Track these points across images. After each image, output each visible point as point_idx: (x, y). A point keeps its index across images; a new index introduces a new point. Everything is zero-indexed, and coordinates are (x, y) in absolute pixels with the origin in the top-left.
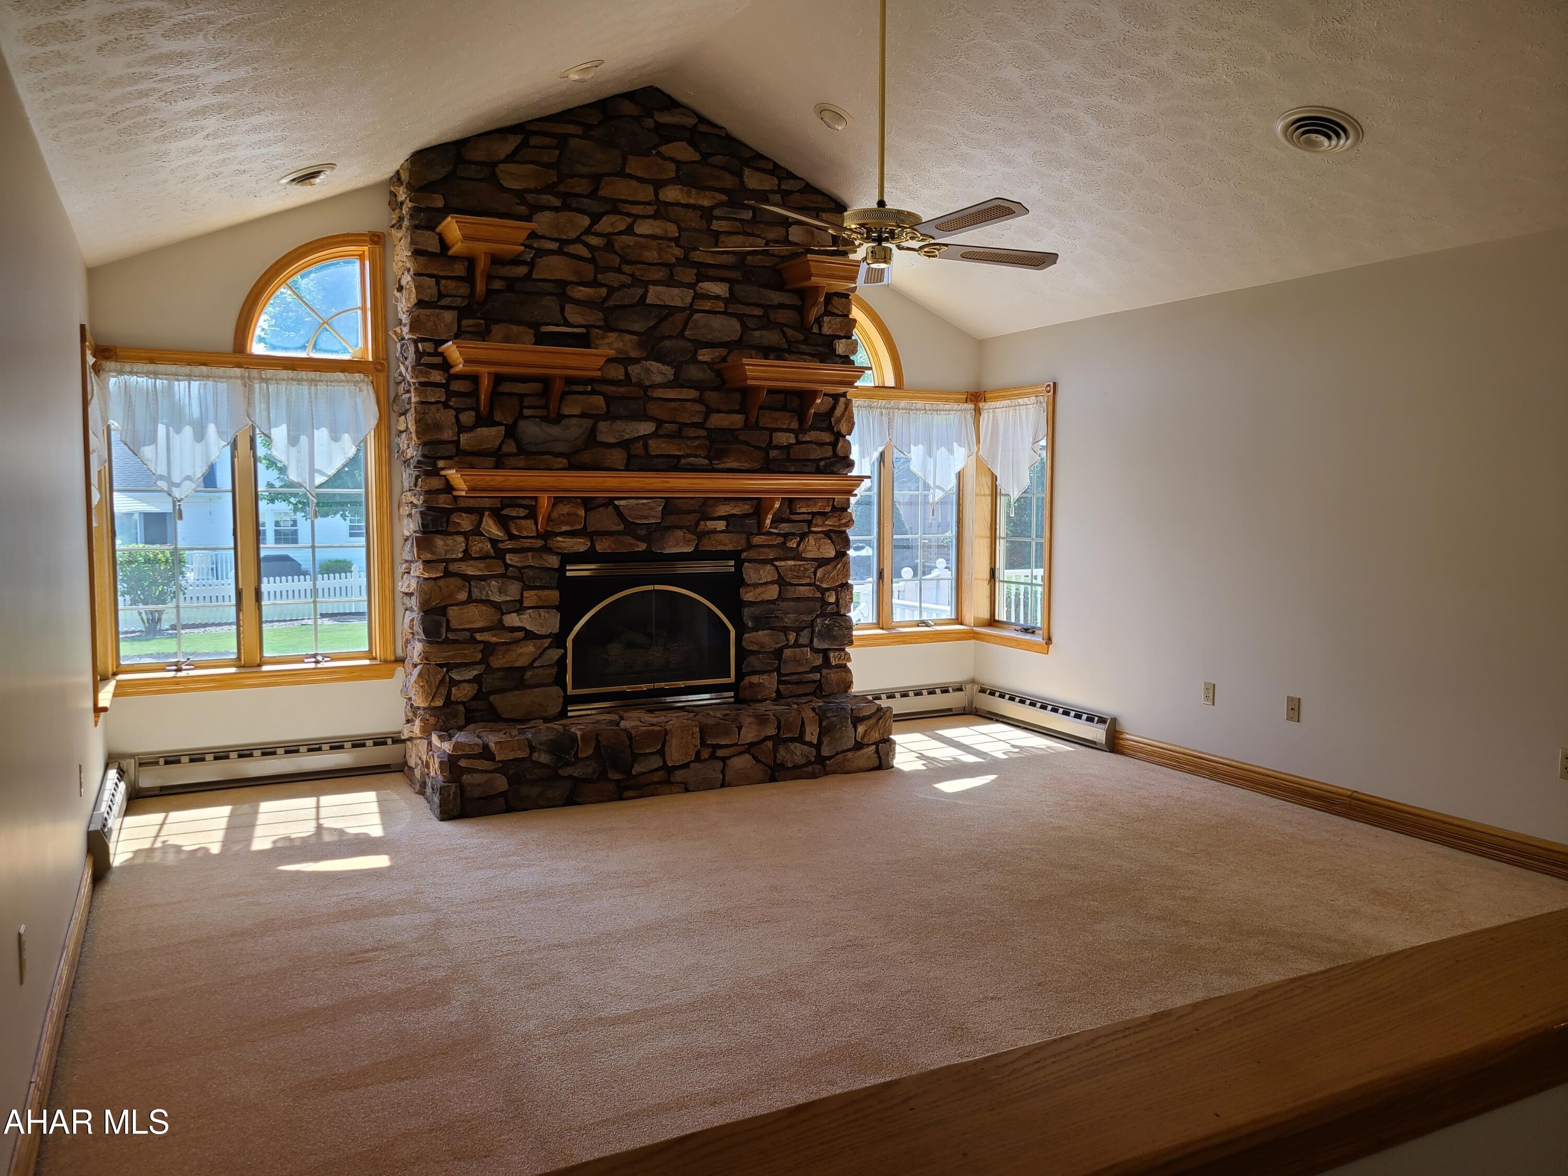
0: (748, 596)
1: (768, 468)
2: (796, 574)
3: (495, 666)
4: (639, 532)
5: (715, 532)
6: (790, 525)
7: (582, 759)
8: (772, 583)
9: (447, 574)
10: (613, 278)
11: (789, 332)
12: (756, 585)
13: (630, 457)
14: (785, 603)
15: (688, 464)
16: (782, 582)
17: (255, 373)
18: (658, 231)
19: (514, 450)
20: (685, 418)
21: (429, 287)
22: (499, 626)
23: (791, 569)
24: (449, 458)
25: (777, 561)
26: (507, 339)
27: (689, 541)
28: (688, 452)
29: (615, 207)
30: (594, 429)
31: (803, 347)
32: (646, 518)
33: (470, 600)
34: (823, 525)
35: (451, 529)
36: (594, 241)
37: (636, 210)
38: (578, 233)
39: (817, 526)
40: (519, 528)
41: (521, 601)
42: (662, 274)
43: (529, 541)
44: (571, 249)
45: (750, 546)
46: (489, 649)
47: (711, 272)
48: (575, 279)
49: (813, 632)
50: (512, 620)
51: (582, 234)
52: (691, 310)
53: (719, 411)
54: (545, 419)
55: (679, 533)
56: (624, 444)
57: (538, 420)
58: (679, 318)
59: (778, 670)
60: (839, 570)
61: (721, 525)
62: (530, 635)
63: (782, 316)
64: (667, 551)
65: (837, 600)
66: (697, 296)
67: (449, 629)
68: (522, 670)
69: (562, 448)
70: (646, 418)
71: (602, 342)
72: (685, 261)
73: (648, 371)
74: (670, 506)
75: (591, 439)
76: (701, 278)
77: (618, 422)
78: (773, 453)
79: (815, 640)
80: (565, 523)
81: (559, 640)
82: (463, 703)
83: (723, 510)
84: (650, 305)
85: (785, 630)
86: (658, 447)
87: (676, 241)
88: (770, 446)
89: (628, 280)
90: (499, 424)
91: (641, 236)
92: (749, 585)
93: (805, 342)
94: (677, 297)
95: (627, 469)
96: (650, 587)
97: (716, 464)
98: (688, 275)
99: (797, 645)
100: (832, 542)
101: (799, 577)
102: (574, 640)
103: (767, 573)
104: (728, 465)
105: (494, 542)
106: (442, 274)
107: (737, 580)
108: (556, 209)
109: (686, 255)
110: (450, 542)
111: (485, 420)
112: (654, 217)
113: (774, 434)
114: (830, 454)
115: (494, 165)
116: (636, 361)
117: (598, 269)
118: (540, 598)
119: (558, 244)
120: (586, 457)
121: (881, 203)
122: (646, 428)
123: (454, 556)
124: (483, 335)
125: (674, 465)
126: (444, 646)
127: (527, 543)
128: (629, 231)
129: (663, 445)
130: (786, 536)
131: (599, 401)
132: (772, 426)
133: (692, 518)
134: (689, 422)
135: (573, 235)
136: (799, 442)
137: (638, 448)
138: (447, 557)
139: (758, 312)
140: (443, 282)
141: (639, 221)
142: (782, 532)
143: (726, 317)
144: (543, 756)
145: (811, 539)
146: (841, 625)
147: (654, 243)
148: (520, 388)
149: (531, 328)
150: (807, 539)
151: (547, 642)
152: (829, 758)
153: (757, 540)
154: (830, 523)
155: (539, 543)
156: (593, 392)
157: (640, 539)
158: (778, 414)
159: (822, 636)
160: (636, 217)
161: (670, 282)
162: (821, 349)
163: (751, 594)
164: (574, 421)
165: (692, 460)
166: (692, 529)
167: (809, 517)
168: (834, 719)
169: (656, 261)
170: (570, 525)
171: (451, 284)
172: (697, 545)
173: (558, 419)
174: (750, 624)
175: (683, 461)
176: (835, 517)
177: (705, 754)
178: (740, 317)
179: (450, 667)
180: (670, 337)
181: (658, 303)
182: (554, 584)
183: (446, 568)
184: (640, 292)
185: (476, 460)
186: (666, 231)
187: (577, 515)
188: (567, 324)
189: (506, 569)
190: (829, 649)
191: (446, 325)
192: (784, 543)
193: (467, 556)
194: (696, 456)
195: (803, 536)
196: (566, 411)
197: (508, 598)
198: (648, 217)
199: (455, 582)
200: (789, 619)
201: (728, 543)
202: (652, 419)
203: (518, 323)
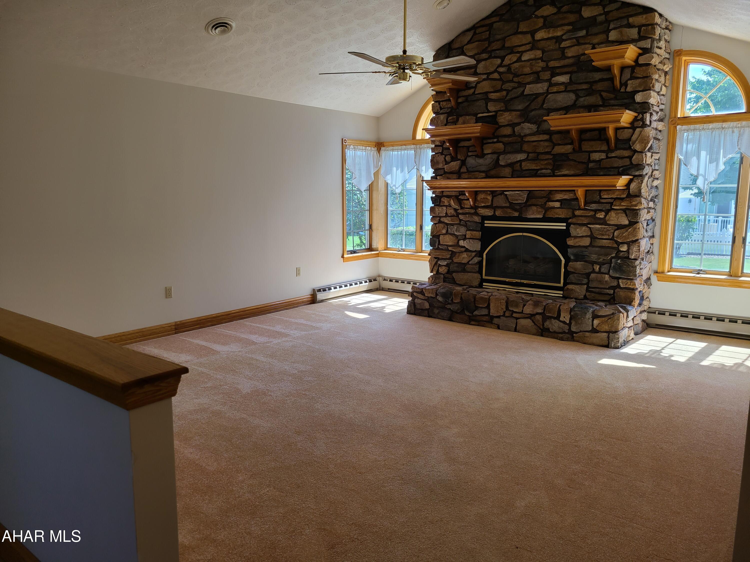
0: (570, 242)
1: (587, 173)
2: (600, 232)
3: (455, 261)
4: (516, 207)
5: (554, 208)
6: (597, 205)
7: (455, 303)
8: (586, 236)
9: (440, 222)
10: (508, 86)
11: (604, 94)
12: (576, 237)
13: (513, 171)
14: (594, 249)
15: (541, 173)
16: (592, 237)
17: (418, 146)
18: (532, 56)
19: (466, 171)
20: (541, 150)
21: (437, 106)
22: (457, 245)
23: (599, 230)
24: (441, 175)
25: (589, 225)
26: (464, 123)
27: (539, 212)
28: (543, 167)
29: (512, 50)
30: (498, 159)
31: (612, 102)
32: (517, 200)
33: (447, 233)
34: (620, 205)
35: (441, 204)
36: (501, 70)
37: (521, 49)
38: (495, 68)
39: (615, 205)
40: (464, 204)
41: (465, 235)
42: (532, 78)
43: (467, 210)
44: (491, 76)
45: (574, 216)
46: (453, 254)
47: (558, 71)
48: (492, 90)
49: (610, 266)
50: (462, 243)
51: (497, 68)
52: (548, 93)
53: (559, 145)
54: (477, 156)
55: (534, 208)
56: (511, 165)
57: (474, 157)
58: (540, 99)
59: (587, 284)
60: (629, 232)
61: (557, 204)
62: (467, 250)
63: (599, 87)
64: (529, 217)
65: (629, 249)
66: (551, 85)
67: (439, 244)
68: (465, 264)
69: (483, 169)
70: (521, 151)
71: (501, 117)
72: (546, 69)
73: (522, 128)
74: (531, 194)
75: (496, 164)
76: (553, 75)
77: (508, 155)
78: (591, 165)
79: (611, 271)
80: (483, 202)
81: (480, 254)
82: (444, 274)
83: (559, 196)
84: (526, 95)
85: (593, 263)
86: (527, 166)
87: (541, 59)
88: (590, 161)
89: (516, 85)
90: (459, 160)
91: (525, 61)
92: (572, 237)
93: (615, 98)
94: (541, 88)
95: (512, 177)
96: (521, 234)
97: (557, 173)
98: (546, 75)
99: (600, 272)
100: (627, 215)
101: (603, 235)
102: (486, 254)
103: (582, 231)
104: (563, 173)
105: (456, 210)
106: (441, 100)
107: (566, 233)
108: (485, 60)
109: (547, 65)
110: (440, 209)
111: (454, 159)
112: (531, 49)
113: (591, 154)
114: (628, 163)
115: (462, 47)
116: (519, 124)
117: (504, 82)
118: (472, 235)
119: (486, 76)
120: (493, 172)
121: (405, 52)
122: (521, 156)
123: (442, 215)
124: (455, 122)
125: (535, 174)
126: (437, 250)
127: (467, 211)
128: (519, 60)
129: (528, 164)
130: (596, 211)
131: (501, 146)
132: (589, 150)
133: (544, 200)
134: (542, 152)
135: (492, 70)
136: (607, 157)
137: (517, 167)
138: (440, 215)
139: (585, 86)
140: (441, 103)
141: (524, 54)
142: (593, 209)
143: (566, 93)
144: (440, 298)
145: (613, 214)
146: (629, 265)
147: (528, 64)
148: (466, 144)
149: (474, 116)
150: (610, 213)
151: (474, 254)
152: (576, 333)
153: (577, 213)
154: (624, 204)
155: (472, 211)
156: (498, 142)
157: (516, 210)
158: (593, 143)
159: (615, 269)
160: (522, 53)
161: (538, 80)
162: (625, 101)
163: (572, 241)
164: (489, 156)
165: (544, 171)
166: (543, 206)
167: (612, 201)
168: (578, 312)
169: (530, 72)
170: (485, 203)
171: (444, 103)
172: (545, 214)
173: (482, 155)
174: (572, 257)
175: (539, 172)
176: (628, 201)
177: (507, 314)
178: (574, 92)
179: (438, 259)
180: (535, 109)
181: (531, 93)
182: (479, 229)
183: (440, 220)
184: (522, 89)
185: (450, 176)
186: (536, 56)
187: (487, 198)
188: (489, 112)
189: (460, 222)
190: (620, 278)
191: (441, 121)
192: (595, 215)
193: (447, 215)
194: (547, 169)
195: (607, 212)
196: (486, 152)
197: (461, 234)
198: (528, 51)
199: (441, 225)
200: (594, 257)
201: (562, 214)
202: (525, 152)
203: (469, 115)
